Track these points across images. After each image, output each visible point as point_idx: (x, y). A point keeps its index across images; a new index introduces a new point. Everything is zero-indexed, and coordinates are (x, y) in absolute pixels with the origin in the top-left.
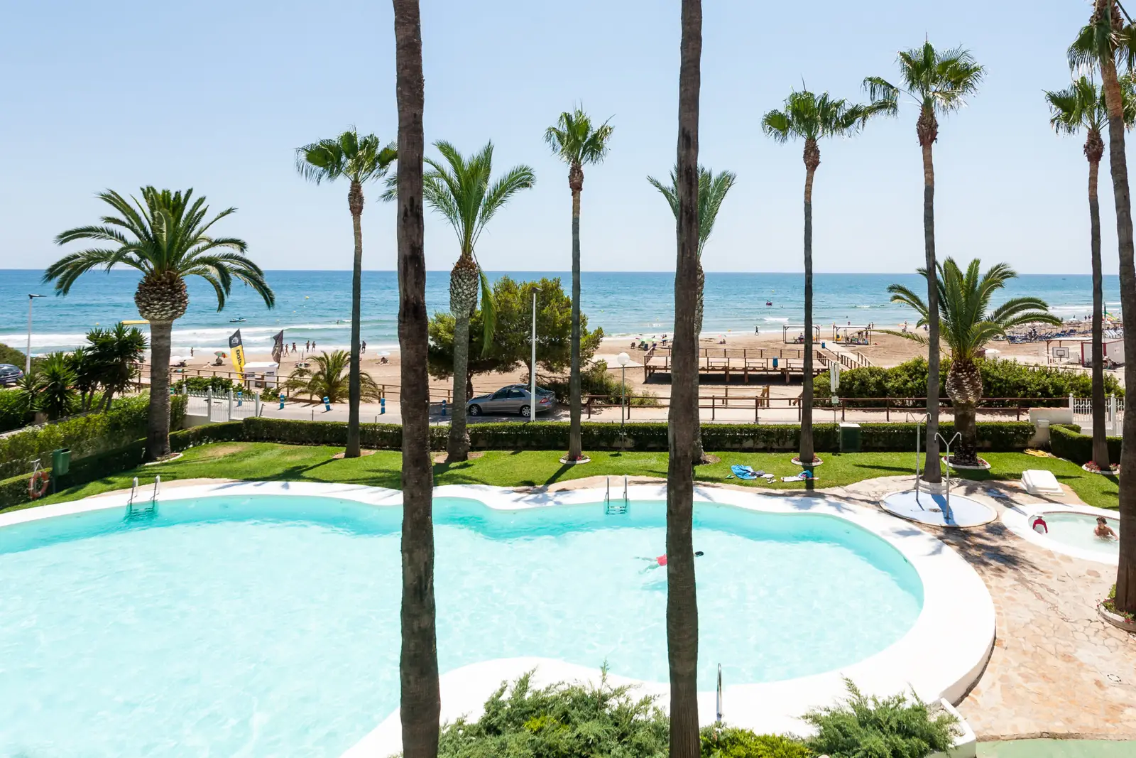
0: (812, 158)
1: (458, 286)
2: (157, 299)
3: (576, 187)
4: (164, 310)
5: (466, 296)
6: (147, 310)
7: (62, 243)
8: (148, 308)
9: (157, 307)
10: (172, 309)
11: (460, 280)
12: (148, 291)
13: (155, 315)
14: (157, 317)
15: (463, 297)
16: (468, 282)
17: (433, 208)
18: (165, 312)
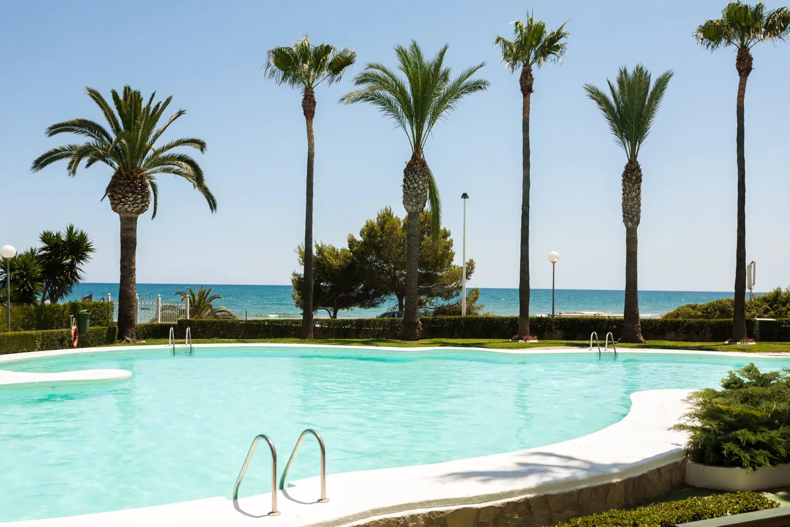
0: (744, 65)
1: (414, 181)
2: (130, 192)
3: (527, 88)
4: (136, 203)
5: (421, 190)
6: (122, 202)
7: (51, 135)
8: (123, 200)
9: (131, 199)
10: (142, 202)
11: (416, 176)
12: (123, 184)
13: (129, 207)
14: (130, 210)
15: (419, 191)
16: (423, 178)
17: (384, 113)
18: (136, 205)
